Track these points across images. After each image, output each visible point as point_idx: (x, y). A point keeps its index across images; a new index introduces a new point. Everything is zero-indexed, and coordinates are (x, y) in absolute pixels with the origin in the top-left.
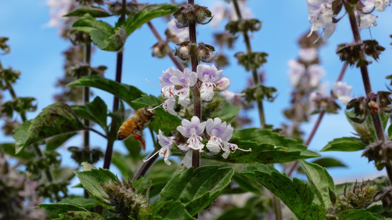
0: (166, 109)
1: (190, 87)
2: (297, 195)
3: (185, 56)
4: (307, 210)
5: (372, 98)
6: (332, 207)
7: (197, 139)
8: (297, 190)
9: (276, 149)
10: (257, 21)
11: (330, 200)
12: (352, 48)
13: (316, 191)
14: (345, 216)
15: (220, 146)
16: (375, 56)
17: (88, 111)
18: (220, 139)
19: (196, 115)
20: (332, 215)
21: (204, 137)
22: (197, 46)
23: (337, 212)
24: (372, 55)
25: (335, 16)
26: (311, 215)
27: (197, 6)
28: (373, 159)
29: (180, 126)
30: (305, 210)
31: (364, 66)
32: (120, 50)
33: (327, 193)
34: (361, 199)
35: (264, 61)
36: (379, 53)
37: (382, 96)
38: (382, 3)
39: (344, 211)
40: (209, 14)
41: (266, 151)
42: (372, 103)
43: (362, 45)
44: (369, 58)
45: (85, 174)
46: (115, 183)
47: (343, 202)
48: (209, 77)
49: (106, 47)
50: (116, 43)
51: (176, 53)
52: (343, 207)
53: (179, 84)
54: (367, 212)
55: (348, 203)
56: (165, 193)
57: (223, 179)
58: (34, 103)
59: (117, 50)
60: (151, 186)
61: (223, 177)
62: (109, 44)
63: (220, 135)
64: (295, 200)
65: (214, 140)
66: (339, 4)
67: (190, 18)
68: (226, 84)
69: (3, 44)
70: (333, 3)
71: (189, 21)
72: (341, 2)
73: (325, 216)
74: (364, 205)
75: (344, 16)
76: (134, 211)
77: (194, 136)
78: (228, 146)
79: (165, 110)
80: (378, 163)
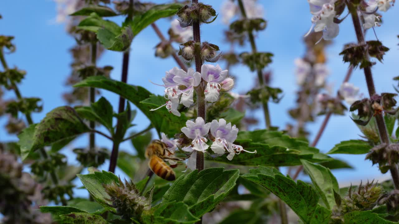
0: (170, 109)
1: (194, 87)
2: (302, 197)
3: (189, 56)
4: (312, 212)
5: (376, 99)
6: (337, 208)
7: (201, 140)
8: (301, 193)
9: (288, 152)
10: (262, 20)
11: (335, 202)
12: (355, 49)
13: (321, 192)
14: (351, 218)
15: (225, 148)
16: (379, 57)
17: (93, 112)
18: (225, 141)
19: (201, 116)
20: (337, 218)
21: (209, 138)
22: (201, 45)
23: (343, 214)
24: (375, 56)
25: (338, 17)
26: (316, 217)
27: (201, 4)
28: (378, 162)
29: (185, 127)
30: (310, 212)
31: (367, 67)
32: (127, 50)
33: (332, 195)
34: (367, 200)
35: (270, 61)
36: (382, 53)
37: (385, 97)
38: (385, 3)
39: (350, 213)
40: (213, 12)
41: (278, 153)
42: (376, 105)
43: (365, 46)
44: (373, 59)
45: (88, 177)
46: (118, 185)
47: (348, 203)
48: (213, 77)
49: (112, 46)
50: (122, 43)
51: (179, 52)
52: (348, 209)
53: (183, 84)
54: (374, 213)
55: (354, 205)
56: (169, 196)
57: (228, 181)
58: (39, 104)
59: (123, 50)
60: (154, 188)
61: (228, 179)
62: (115, 43)
63: (224, 136)
64: (300, 202)
65: (219, 141)
66: (342, 4)
67: (194, 17)
68: (230, 84)
69: (9, 43)
70: (336, 3)
71: (193, 20)
72: (344, 2)
73: (330, 218)
74: (370, 206)
75: (347, 16)
76: (137, 213)
77: (198, 137)
78: (233, 147)
79: (169, 111)
80: (382, 166)
